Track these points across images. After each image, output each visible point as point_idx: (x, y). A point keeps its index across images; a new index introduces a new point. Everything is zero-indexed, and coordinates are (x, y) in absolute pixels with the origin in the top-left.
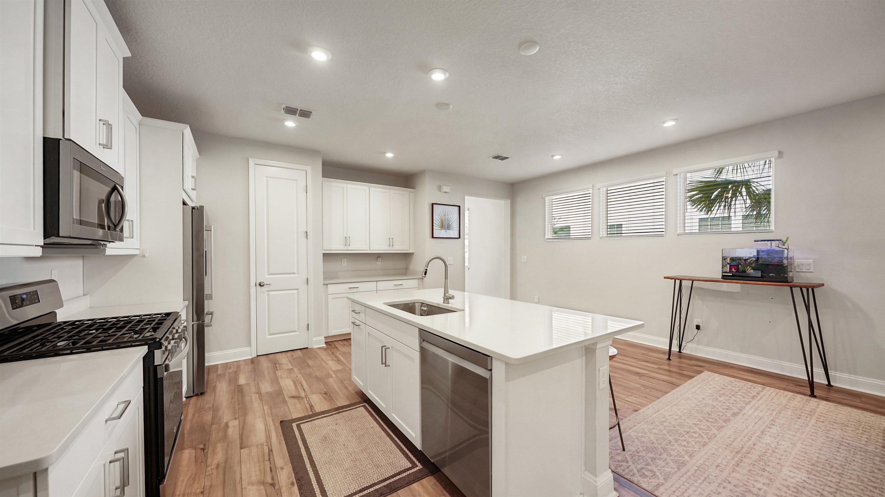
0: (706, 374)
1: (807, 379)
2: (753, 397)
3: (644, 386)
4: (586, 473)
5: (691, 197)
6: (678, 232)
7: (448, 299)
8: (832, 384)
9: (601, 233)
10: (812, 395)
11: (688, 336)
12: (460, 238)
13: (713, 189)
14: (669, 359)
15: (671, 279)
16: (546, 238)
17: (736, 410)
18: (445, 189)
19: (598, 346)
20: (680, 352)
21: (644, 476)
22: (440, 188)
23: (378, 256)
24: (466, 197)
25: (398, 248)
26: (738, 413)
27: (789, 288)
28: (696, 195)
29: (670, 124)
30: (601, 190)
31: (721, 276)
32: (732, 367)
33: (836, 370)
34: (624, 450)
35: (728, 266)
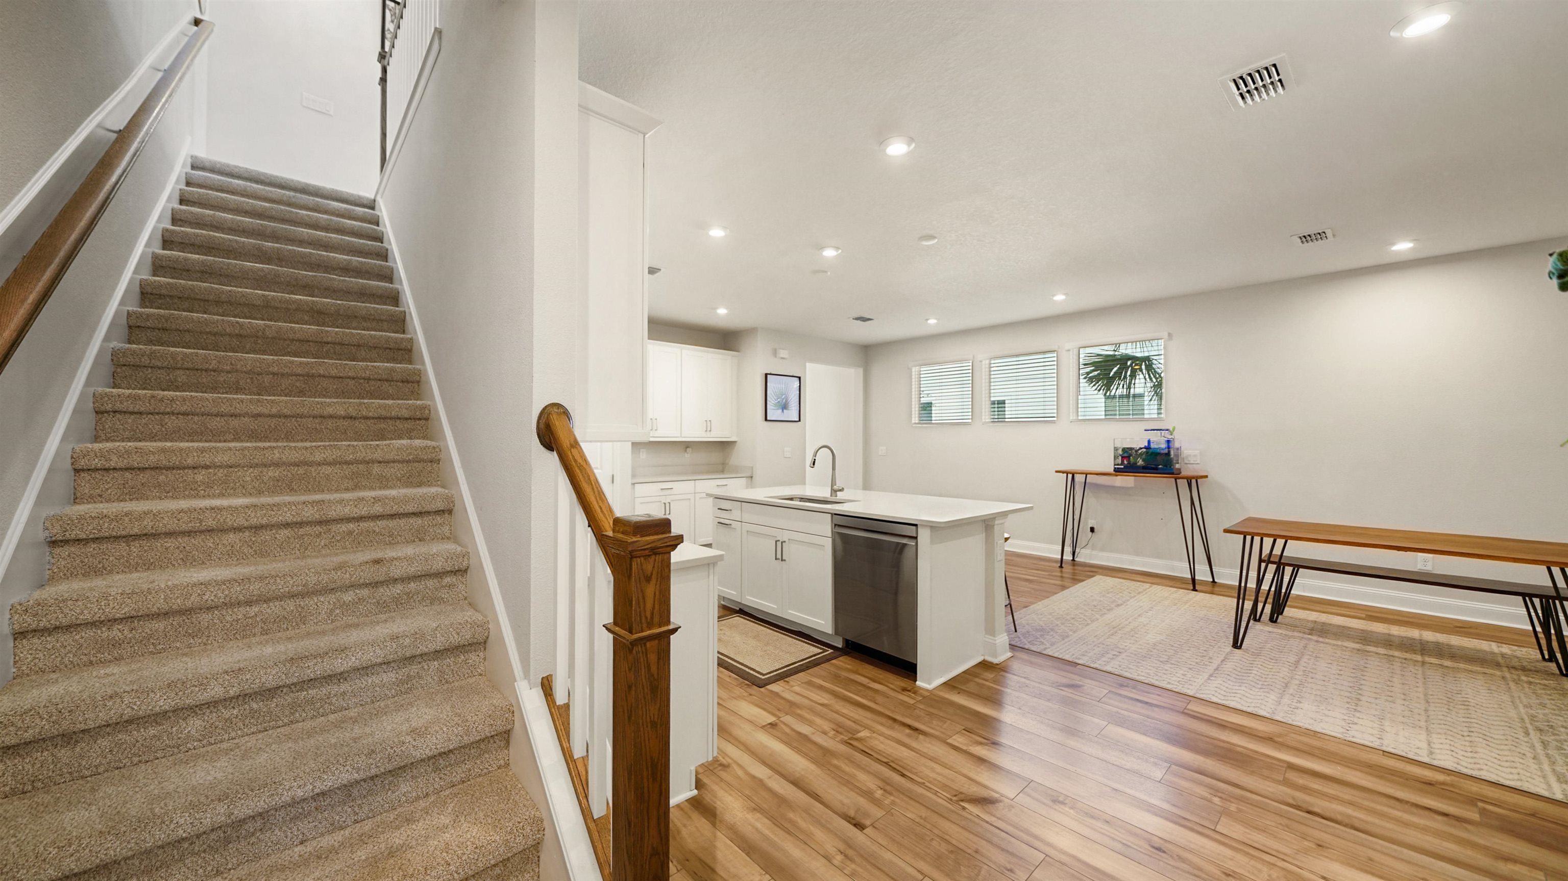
0: (1098, 578)
1: (1190, 577)
2: (1139, 593)
3: (1034, 589)
4: (986, 636)
5: (1088, 373)
6: (1071, 418)
7: (836, 491)
8: (1216, 580)
9: (983, 417)
10: (1194, 589)
11: (1082, 541)
12: (800, 420)
13: (1110, 365)
14: (1061, 567)
15: (1063, 472)
16: (913, 422)
17: (1120, 602)
18: (783, 353)
19: (997, 522)
20: (1073, 560)
21: (1033, 644)
22: (775, 353)
23: (687, 446)
24: (808, 365)
25: (717, 435)
26: (1122, 604)
27: (1174, 480)
28: (1093, 371)
29: (1059, 297)
30: (984, 362)
31: (1113, 469)
32: (1126, 572)
33: (1220, 566)
34: (1016, 631)
35: (1120, 458)
